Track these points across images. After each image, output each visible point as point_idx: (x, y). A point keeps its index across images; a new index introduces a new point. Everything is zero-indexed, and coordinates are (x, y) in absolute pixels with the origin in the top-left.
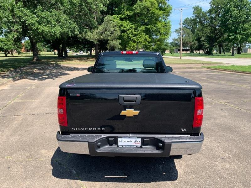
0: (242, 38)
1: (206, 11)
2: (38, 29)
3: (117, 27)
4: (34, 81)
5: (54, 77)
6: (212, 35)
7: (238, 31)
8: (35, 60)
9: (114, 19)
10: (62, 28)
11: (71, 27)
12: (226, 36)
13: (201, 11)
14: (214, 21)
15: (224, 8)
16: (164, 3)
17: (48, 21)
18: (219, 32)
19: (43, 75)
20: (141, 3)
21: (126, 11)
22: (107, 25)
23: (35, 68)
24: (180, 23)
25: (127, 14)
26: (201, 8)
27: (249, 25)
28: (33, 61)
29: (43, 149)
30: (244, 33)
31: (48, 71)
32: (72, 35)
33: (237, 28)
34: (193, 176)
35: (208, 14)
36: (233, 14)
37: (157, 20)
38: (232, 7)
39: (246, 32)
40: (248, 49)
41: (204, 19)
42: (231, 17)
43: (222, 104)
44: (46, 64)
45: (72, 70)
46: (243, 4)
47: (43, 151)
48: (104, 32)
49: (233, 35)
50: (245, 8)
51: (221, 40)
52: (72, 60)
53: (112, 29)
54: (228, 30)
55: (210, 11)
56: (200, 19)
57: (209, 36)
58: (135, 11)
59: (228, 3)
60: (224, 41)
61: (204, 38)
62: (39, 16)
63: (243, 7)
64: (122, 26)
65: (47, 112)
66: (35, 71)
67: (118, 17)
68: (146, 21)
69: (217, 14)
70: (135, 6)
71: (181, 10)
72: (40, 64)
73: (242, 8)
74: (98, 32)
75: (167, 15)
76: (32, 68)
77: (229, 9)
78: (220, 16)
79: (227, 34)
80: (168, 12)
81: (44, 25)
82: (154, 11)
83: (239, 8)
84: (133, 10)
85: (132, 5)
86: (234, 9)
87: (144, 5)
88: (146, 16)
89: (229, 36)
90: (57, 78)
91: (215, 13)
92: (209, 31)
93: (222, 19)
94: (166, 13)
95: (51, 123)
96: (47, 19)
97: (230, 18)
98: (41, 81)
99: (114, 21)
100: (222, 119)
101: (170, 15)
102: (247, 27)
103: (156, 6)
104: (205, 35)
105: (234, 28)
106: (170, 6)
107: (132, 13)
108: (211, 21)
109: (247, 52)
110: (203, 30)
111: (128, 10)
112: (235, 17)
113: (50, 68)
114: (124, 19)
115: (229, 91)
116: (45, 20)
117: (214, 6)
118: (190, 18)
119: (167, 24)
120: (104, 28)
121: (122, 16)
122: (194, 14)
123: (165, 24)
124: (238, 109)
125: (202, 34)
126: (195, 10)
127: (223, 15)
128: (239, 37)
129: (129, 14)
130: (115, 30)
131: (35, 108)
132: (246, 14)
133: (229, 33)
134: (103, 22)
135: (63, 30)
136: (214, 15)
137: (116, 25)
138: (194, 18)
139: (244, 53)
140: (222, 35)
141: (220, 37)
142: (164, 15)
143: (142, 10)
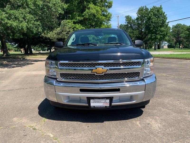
0: (161, 37)
1: (134, 19)
2: (7, 23)
3: (71, 29)
4: (4, 69)
5: (22, 66)
6: (140, 36)
7: (158, 33)
8: (5, 56)
9: (69, 22)
10: (28, 24)
11: (35, 24)
12: (149, 36)
13: (131, 19)
14: (140, 26)
15: (146, 16)
16: (106, 11)
17: (15, 18)
18: (144, 34)
19: (12, 65)
20: (88, 11)
21: (78, 17)
22: (64, 27)
23: (4, 61)
24: (118, 26)
25: (79, 19)
26: (131, 17)
27: (164, 28)
28: (3, 57)
29: (15, 117)
30: (162, 33)
31: (16, 63)
32: (36, 32)
33: (157, 31)
34: (172, 128)
35: (136, 21)
36: (153, 20)
37: (101, 23)
38: (152, 16)
39: (163, 33)
40: (164, 46)
41: (134, 24)
42: (152, 22)
43: (164, 76)
44: (15, 58)
45: (36, 62)
46: (159, 14)
47: (15, 119)
48: (61, 33)
49: (154, 36)
50: (161, 16)
51: (146, 39)
52: (36, 55)
53: (68, 30)
54: (150, 32)
55: (137, 19)
56: (131, 25)
57: (138, 36)
58: (84, 17)
59: (149, 13)
60: (148, 40)
61: (134, 38)
62: (8, 13)
63: (160, 16)
64: (75, 28)
65: (17, 89)
66: (5, 63)
67: (72, 21)
68: (93, 24)
69: (142, 21)
70: (85, 13)
71: (118, 16)
72: (9, 58)
73: (158, 17)
74: (56, 32)
75: (108, 20)
76: (2, 61)
77: (151, 17)
78: (144, 22)
79: (150, 35)
80: (109, 18)
81: (12, 21)
82: (99, 17)
83: (157, 17)
84: (83, 16)
85: (82, 12)
86: (153, 17)
87: (91, 12)
88: (93, 21)
89: (152, 36)
90: (24, 66)
91: (141, 20)
92: (138, 33)
93: (146, 24)
94: (107, 19)
95: (21, 96)
96: (15, 16)
97: (152, 24)
98: (10, 69)
99: (69, 24)
100: (170, 85)
101: (111, 19)
102: (163, 29)
103: (100, 13)
104: (135, 36)
105: (154, 30)
106: (110, 13)
107: (82, 18)
108: (138, 26)
109: (163, 48)
110: (133, 33)
111: (79, 16)
112: (155, 23)
113: (18, 61)
114: (76, 23)
115: (164, 68)
116: (13, 17)
117: (140, 16)
118: (123, 24)
119: (109, 27)
120: (61, 29)
121: (75, 21)
122: (126, 21)
123: (107, 27)
124: (178, 78)
125: (133, 35)
126: (126, 18)
127: (146, 22)
128: (159, 37)
129: (80, 19)
130: (70, 31)
131: (5, 86)
132: (162, 21)
133: (152, 34)
134: (61, 24)
135: (29, 25)
136: (140, 22)
137: (70, 27)
138: (126, 24)
139: (161, 49)
140: (146, 36)
141: (145, 37)
142: (106, 20)
143: (89, 16)
